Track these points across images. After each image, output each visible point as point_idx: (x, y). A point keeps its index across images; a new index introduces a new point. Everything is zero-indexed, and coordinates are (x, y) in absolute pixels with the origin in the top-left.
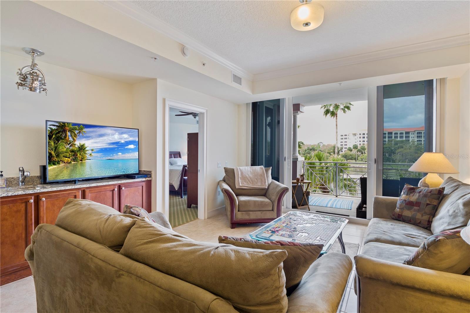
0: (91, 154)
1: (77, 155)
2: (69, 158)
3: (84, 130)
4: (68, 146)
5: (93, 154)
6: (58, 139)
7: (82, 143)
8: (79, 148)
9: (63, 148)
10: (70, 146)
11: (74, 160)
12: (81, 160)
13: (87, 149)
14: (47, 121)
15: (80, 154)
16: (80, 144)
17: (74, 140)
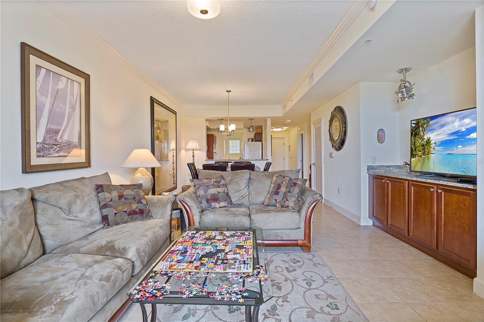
0: (434, 148)
1: (425, 149)
2: (421, 152)
3: (430, 123)
4: (420, 141)
5: (435, 148)
6: (416, 135)
7: (429, 136)
8: (427, 142)
9: (419, 142)
10: (422, 141)
11: (424, 154)
12: (428, 155)
13: (432, 142)
14: (411, 121)
15: (427, 148)
16: (427, 137)
17: (424, 134)
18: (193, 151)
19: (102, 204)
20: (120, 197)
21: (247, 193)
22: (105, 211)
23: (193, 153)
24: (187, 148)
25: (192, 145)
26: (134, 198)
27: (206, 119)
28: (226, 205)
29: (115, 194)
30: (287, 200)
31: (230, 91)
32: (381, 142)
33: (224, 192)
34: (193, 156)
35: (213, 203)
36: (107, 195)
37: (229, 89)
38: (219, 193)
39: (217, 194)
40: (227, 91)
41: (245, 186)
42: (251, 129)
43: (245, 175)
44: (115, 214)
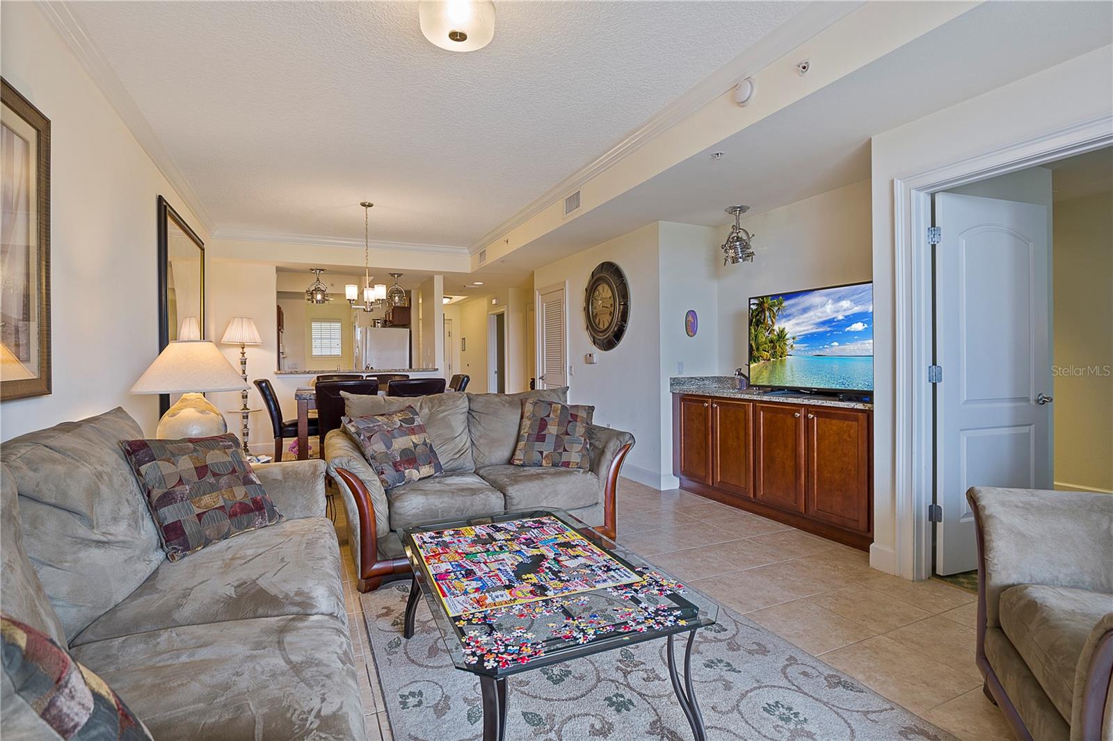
0: (792, 346)
1: (776, 348)
2: (768, 352)
3: (783, 305)
4: (767, 334)
5: (794, 345)
6: (758, 323)
7: (782, 327)
8: (778, 335)
9: (764, 336)
10: (769, 334)
11: (774, 355)
12: (781, 357)
13: (787, 337)
14: (750, 299)
15: (779, 346)
16: (779, 328)
17: (773, 322)
18: (243, 348)
19: (157, 493)
20: (202, 470)
21: (468, 444)
22: (170, 514)
23: (243, 354)
24: (225, 339)
25: (239, 332)
26: (234, 471)
27: (277, 267)
28: (432, 471)
29: (186, 464)
30: (565, 450)
31: (370, 205)
32: (690, 334)
33: (425, 444)
34: (244, 363)
35: (407, 471)
36: (166, 468)
37: (368, 201)
38: (416, 446)
39: (413, 449)
40: (363, 205)
41: (463, 428)
42: (397, 298)
43: (459, 402)
44: (199, 516)
